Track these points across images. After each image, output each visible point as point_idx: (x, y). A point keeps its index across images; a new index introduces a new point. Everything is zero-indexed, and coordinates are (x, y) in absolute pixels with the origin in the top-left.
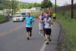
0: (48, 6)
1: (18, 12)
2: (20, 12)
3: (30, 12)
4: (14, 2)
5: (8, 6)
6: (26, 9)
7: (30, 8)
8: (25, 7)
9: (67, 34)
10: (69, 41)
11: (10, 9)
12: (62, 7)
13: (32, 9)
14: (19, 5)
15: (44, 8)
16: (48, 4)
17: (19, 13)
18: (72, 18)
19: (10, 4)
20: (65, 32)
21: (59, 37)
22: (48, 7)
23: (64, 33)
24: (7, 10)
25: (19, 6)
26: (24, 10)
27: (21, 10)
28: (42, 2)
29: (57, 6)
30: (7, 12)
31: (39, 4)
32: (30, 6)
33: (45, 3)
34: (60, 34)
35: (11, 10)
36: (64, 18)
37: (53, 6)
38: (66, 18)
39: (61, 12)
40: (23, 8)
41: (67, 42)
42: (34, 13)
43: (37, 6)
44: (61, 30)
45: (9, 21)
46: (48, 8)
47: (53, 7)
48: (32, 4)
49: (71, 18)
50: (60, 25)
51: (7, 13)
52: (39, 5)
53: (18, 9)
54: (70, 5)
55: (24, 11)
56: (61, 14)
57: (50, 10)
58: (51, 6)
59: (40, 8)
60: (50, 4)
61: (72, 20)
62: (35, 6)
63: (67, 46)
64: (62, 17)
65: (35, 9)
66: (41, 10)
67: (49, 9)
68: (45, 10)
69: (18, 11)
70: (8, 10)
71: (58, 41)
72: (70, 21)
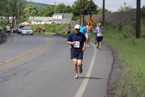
0: (88, 12)
2: (28, 24)
3: (50, 23)
5: (3, 9)
6: (41, 16)
7: (51, 15)
8: (39, 13)
9: (128, 69)
10: (131, 85)
11: (9, 16)
12: (116, 13)
13: (55, 17)
14: (26, 9)
15: (79, 15)
16: (89, 7)
17: (28, 26)
18: (138, 36)
19: (8, 6)
20: (122, 65)
21: (110, 75)
22: (88, 14)
23: (121, 68)
24: (2, 19)
25: (27, 11)
27: (31, 18)
28: (75, 3)
29: (107, 11)
30: (2, 23)
31: (69, 7)
32: (50, 12)
33: (83, 5)
34: (112, 70)
35: (10, 18)
36: (121, 36)
37: (97, 12)
38: (126, 37)
40: (36, 14)
41: (126, 86)
42: (59, 24)
43: (65, 12)
44: (114, 60)
45: (6, 41)
46: (89, 16)
47: (99, 13)
49: (135, 36)
50: (112, 51)
51: (2, 26)
52: (68, 9)
53: (25, 17)
54: (134, 9)
55: (37, 21)
56: (114, 27)
57: (91, 20)
58: (94, 11)
59: (71, 15)
60: (93, 8)
61: (136, 40)
62: (61, 12)
63: (126, 95)
64: (117, 35)
65: (60, 17)
66: (72, 20)
67: (91, 17)
68: (82, 19)
69: (25, 21)
70: (4, 17)
71: (109, 84)
72: (134, 44)
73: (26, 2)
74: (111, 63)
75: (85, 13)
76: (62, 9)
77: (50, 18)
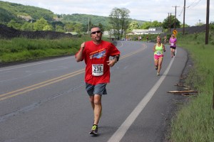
1: (130, 34)
2: (132, 34)
3: (147, 34)
4: (124, 19)
6: (141, 29)
7: (147, 28)
8: (140, 27)
11: (119, 29)
12: (193, 27)
13: (150, 29)
14: (131, 24)
15: (167, 28)
16: (174, 23)
18: (207, 43)
19: (119, 21)
21: (184, 70)
24: (115, 31)
25: (131, 26)
26: (138, 30)
27: (134, 30)
28: (165, 20)
29: (187, 25)
30: (115, 34)
32: (147, 26)
33: (170, 21)
34: (185, 66)
37: (180, 26)
38: (198, 43)
39: (191, 35)
40: (138, 28)
42: (153, 35)
43: (158, 26)
44: (188, 59)
48: (150, 22)
49: (204, 43)
50: (188, 53)
52: (160, 24)
53: (130, 30)
54: (204, 25)
56: (191, 37)
57: (175, 31)
58: (178, 25)
59: (162, 28)
60: (177, 23)
61: (206, 46)
64: (193, 42)
65: (154, 30)
66: (162, 31)
69: (130, 32)
71: (181, 76)
72: (204, 48)
73: (131, 19)
74: (185, 61)
75: (172, 27)
76: (156, 25)
77: (147, 30)
